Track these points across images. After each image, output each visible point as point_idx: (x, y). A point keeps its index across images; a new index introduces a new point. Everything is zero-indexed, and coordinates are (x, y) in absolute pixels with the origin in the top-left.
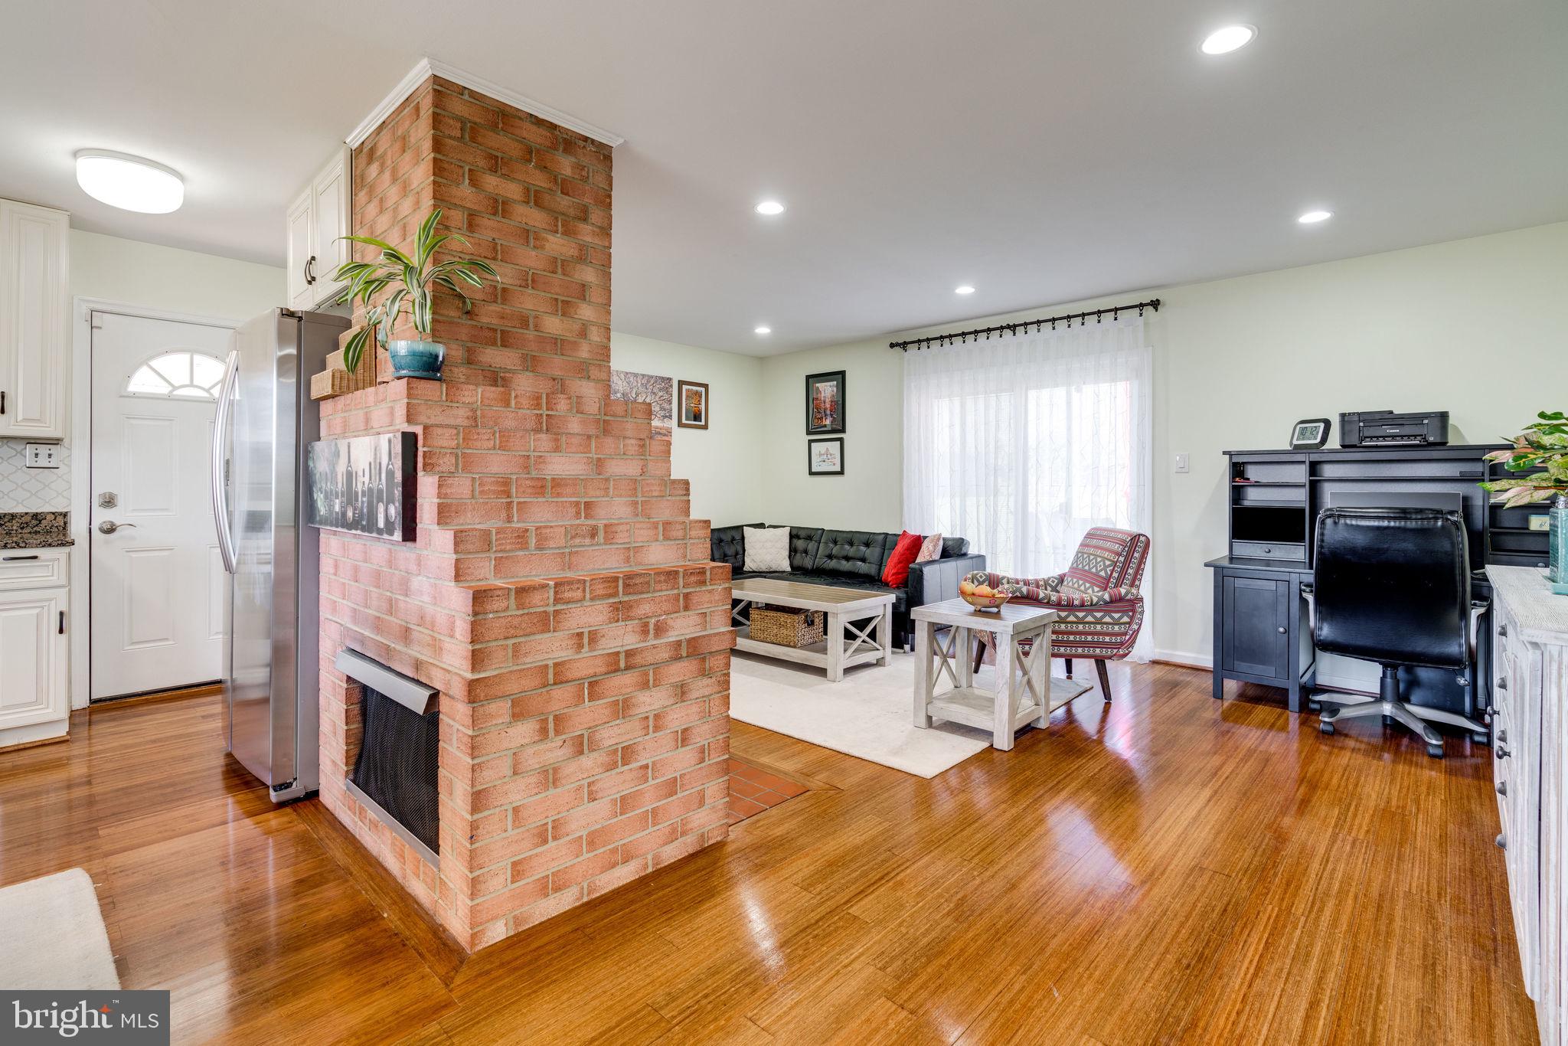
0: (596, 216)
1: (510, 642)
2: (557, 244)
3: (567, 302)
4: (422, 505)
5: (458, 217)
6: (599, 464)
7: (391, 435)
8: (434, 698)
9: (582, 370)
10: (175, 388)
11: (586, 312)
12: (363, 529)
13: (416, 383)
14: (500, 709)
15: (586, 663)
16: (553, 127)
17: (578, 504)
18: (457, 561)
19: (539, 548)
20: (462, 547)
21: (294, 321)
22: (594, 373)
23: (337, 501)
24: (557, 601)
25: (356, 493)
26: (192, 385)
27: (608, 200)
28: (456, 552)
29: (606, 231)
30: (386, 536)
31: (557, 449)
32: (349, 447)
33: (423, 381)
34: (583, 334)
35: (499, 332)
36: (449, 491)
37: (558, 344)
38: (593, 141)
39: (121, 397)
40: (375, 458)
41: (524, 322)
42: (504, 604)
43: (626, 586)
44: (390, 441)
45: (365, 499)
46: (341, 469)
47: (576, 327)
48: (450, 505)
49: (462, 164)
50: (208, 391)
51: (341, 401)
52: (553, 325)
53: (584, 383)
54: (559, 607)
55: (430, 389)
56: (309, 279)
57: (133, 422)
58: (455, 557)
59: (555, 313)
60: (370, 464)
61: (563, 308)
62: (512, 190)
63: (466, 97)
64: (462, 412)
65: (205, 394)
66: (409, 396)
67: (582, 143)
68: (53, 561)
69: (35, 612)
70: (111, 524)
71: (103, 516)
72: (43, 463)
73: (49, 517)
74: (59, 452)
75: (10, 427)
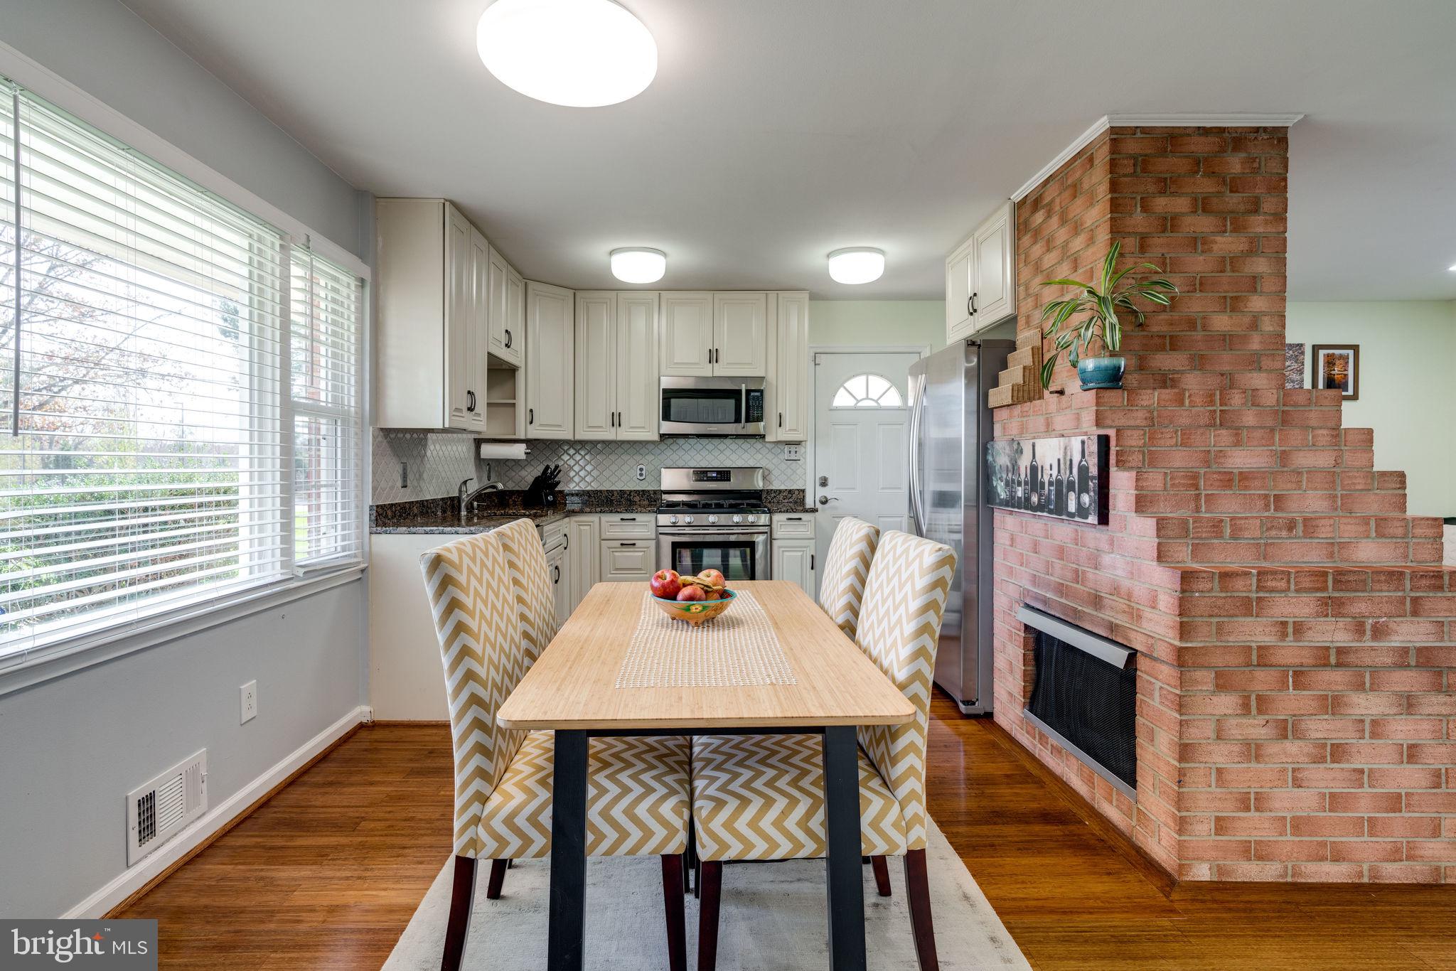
0: (1268, 205)
1: (1215, 620)
2: (1227, 243)
3: (1236, 298)
4: (1115, 496)
5: (1131, 243)
6: (1284, 457)
7: (1085, 438)
8: (1132, 657)
9: (1254, 363)
10: (858, 401)
11: (1257, 303)
12: (1050, 512)
13: (1103, 393)
14: (1205, 678)
15: (1290, 652)
16: (1222, 130)
17: (1266, 496)
18: (1159, 544)
19: (1233, 537)
20: (1163, 532)
21: (975, 349)
22: (1266, 363)
23: (1020, 488)
24: (1259, 588)
25: (1043, 484)
26: (867, 398)
27: (1283, 184)
28: (1158, 536)
29: (1280, 217)
30: (1077, 519)
31: (1238, 443)
32: (1034, 446)
33: (1108, 391)
34: (1254, 325)
35: (1168, 338)
36: (1144, 484)
37: (1228, 340)
38: (1265, 129)
39: (830, 411)
40: (1065, 453)
41: (1192, 324)
42: (1209, 586)
43: (1336, 581)
44: (1083, 442)
45: (1052, 488)
46: (1025, 462)
47: (1247, 320)
48: (1146, 496)
49: (1134, 196)
50: (876, 401)
51: (1017, 410)
52: (1222, 322)
53: (1255, 375)
54: (1261, 594)
55: (1113, 397)
56: (971, 311)
57: (836, 427)
58: (1157, 540)
59: (1223, 311)
60: (1059, 460)
61: (1233, 304)
62: (1180, 204)
63: (1139, 135)
64: (1141, 414)
65: (872, 404)
66: (1098, 404)
67: (1252, 136)
68: (808, 521)
69: (800, 554)
70: (825, 497)
71: (821, 492)
72: (793, 457)
73: (797, 493)
74: (801, 449)
75: (783, 435)
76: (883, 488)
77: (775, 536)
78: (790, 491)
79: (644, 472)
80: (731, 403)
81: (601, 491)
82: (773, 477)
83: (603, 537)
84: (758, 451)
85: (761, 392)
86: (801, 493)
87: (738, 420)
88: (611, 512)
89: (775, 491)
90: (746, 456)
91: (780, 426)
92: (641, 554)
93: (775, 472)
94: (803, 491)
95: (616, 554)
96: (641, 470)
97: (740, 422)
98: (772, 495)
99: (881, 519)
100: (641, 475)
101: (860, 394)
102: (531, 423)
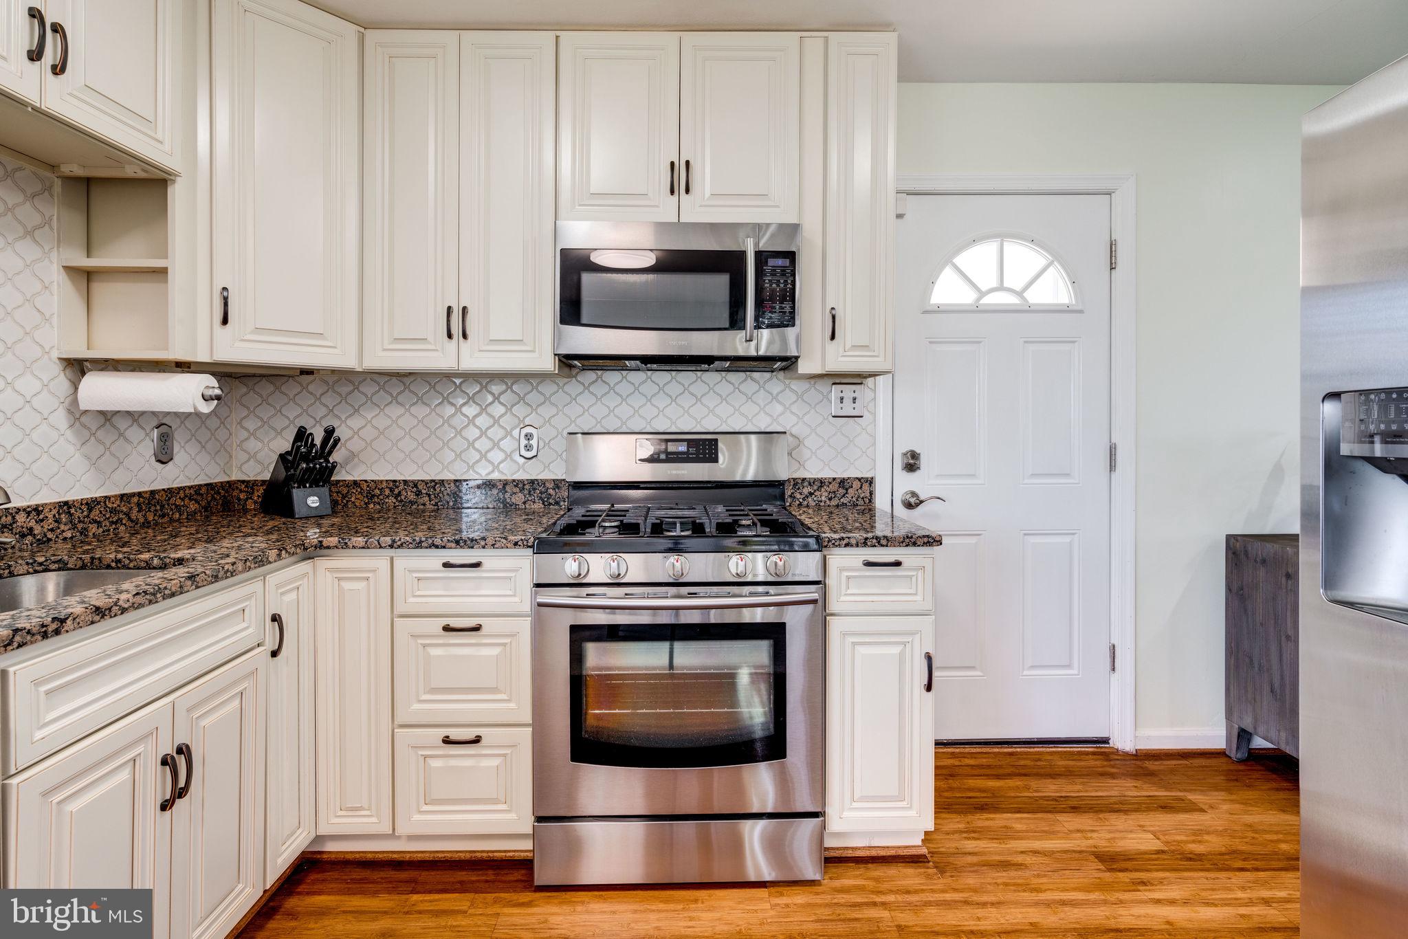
10: (982, 294)
26: (1001, 288)
39: (926, 312)
50: (1020, 294)
57: (937, 347)
65: (1017, 300)
68: (917, 569)
69: (896, 650)
70: (914, 494)
71: (907, 483)
72: (848, 409)
73: (856, 484)
74: (863, 392)
75: (838, 359)
76: (1033, 475)
77: (833, 606)
78: (843, 483)
79: (534, 442)
80: (720, 282)
81: (442, 482)
82: (806, 453)
83: (400, 608)
84: (775, 398)
85: (791, 256)
86: (866, 486)
87: (736, 322)
88: (419, 545)
89: (812, 482)
90: (749, 409)
91: (833, 337)
92: (496, 651)
93: (811, 442)
94: (871, 481)
95: (434, 652)
96: (529, 437)
97: (743, 328)
98: (806, 491)
99: (1033, 540)
100: (528, 448)
101: (987, 280)
102: (225, 321)
